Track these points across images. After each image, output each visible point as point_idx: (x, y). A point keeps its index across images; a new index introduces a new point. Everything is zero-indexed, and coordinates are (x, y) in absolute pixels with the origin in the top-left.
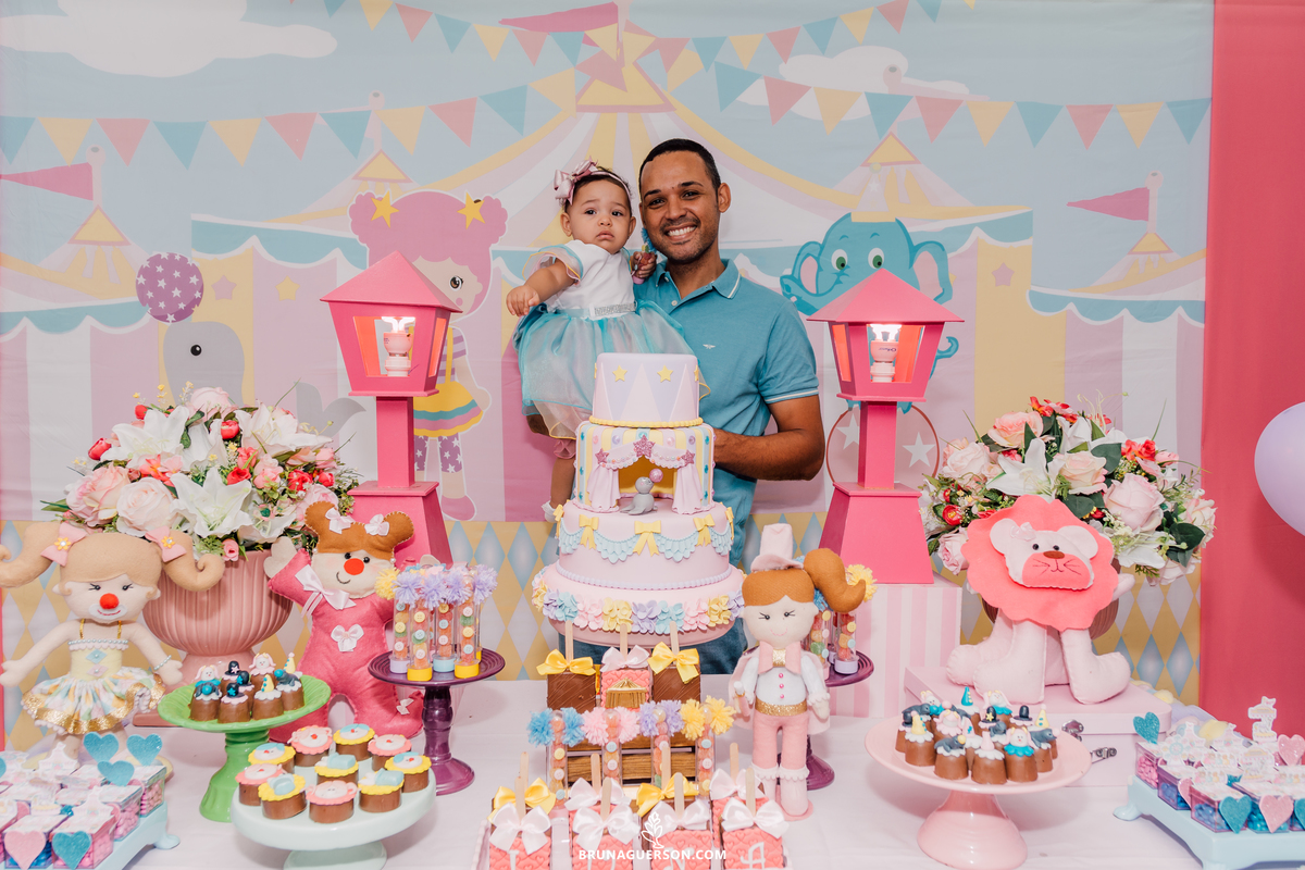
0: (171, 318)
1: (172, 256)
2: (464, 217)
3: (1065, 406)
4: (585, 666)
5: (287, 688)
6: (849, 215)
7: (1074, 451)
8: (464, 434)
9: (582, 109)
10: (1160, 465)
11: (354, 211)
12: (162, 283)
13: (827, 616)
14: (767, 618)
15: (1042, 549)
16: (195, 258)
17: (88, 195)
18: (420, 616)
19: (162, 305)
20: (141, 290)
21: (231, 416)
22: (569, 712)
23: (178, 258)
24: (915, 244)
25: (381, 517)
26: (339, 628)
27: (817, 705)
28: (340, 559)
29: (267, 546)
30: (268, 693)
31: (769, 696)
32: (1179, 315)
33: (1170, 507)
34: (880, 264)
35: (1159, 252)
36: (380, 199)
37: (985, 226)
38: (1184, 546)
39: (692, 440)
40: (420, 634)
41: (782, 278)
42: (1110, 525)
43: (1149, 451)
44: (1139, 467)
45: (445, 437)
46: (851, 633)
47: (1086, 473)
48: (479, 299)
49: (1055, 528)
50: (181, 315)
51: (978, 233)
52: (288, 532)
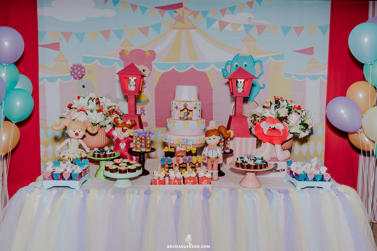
0: (78, 79)
1: (78, 64)
2: (146, 55)
3: (281, 98)
4: (172, 150)
5: (112, 153)
6: (239, 54)
7: (282, 107)
8: (146, 107)
9: (174, 28)
10: (302, 111)
11: (120, 53)
12: (76, 71)
13: (223, 140)
14: (210, 139)
15: (271, 128)
16: (83, 65)
17: (59, 50)
18: (138, 139)
19: (76, 76)
20: (71, 72)
21: (98, 99)
22: (169, 158)
23: (79, 65)
24: (255, 61)
25: (129, 120)
26: (121, 144)
27: (220, 157)
28: (121, 129)
29: (105, 126)
30: (108, 153)
31: (210, 156)
32: (321, 79)
33: (303, 120)
34: (246, 66)
35: (316, 63)
36: (126, 51)
37: (272, 57)
38: (305, 128)
39: (196, 104)
40: (139, 142)
41: (222, 69)
42: (288, 123)
43: (299, 108)
44: (296, 111)
45: (141, 107)
46: (228, 144)
47: (283, 112)
48: (149, 74)
49: (275, 123)
50: (80, 78)
51: (270, 58)
52: (110, 123)
